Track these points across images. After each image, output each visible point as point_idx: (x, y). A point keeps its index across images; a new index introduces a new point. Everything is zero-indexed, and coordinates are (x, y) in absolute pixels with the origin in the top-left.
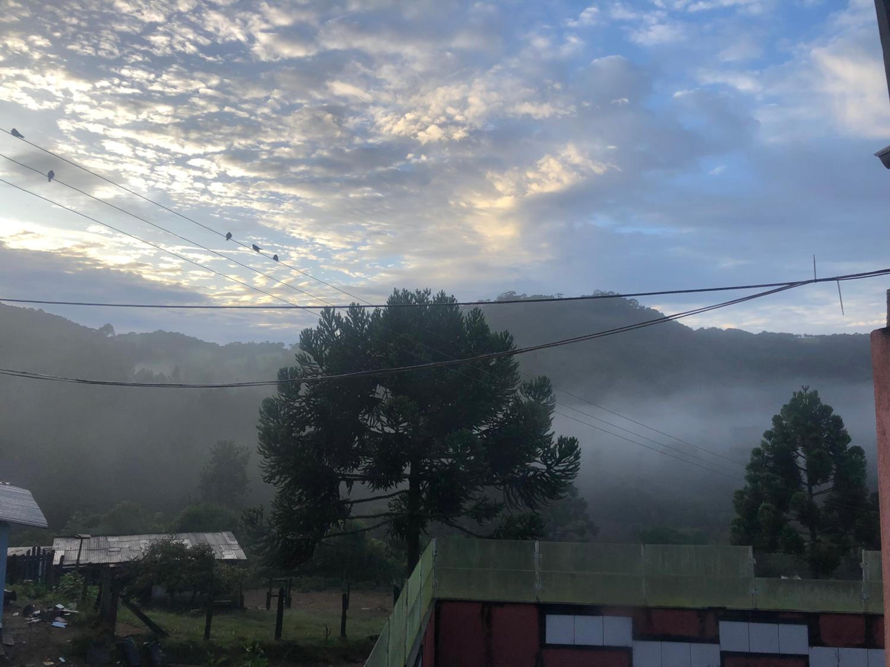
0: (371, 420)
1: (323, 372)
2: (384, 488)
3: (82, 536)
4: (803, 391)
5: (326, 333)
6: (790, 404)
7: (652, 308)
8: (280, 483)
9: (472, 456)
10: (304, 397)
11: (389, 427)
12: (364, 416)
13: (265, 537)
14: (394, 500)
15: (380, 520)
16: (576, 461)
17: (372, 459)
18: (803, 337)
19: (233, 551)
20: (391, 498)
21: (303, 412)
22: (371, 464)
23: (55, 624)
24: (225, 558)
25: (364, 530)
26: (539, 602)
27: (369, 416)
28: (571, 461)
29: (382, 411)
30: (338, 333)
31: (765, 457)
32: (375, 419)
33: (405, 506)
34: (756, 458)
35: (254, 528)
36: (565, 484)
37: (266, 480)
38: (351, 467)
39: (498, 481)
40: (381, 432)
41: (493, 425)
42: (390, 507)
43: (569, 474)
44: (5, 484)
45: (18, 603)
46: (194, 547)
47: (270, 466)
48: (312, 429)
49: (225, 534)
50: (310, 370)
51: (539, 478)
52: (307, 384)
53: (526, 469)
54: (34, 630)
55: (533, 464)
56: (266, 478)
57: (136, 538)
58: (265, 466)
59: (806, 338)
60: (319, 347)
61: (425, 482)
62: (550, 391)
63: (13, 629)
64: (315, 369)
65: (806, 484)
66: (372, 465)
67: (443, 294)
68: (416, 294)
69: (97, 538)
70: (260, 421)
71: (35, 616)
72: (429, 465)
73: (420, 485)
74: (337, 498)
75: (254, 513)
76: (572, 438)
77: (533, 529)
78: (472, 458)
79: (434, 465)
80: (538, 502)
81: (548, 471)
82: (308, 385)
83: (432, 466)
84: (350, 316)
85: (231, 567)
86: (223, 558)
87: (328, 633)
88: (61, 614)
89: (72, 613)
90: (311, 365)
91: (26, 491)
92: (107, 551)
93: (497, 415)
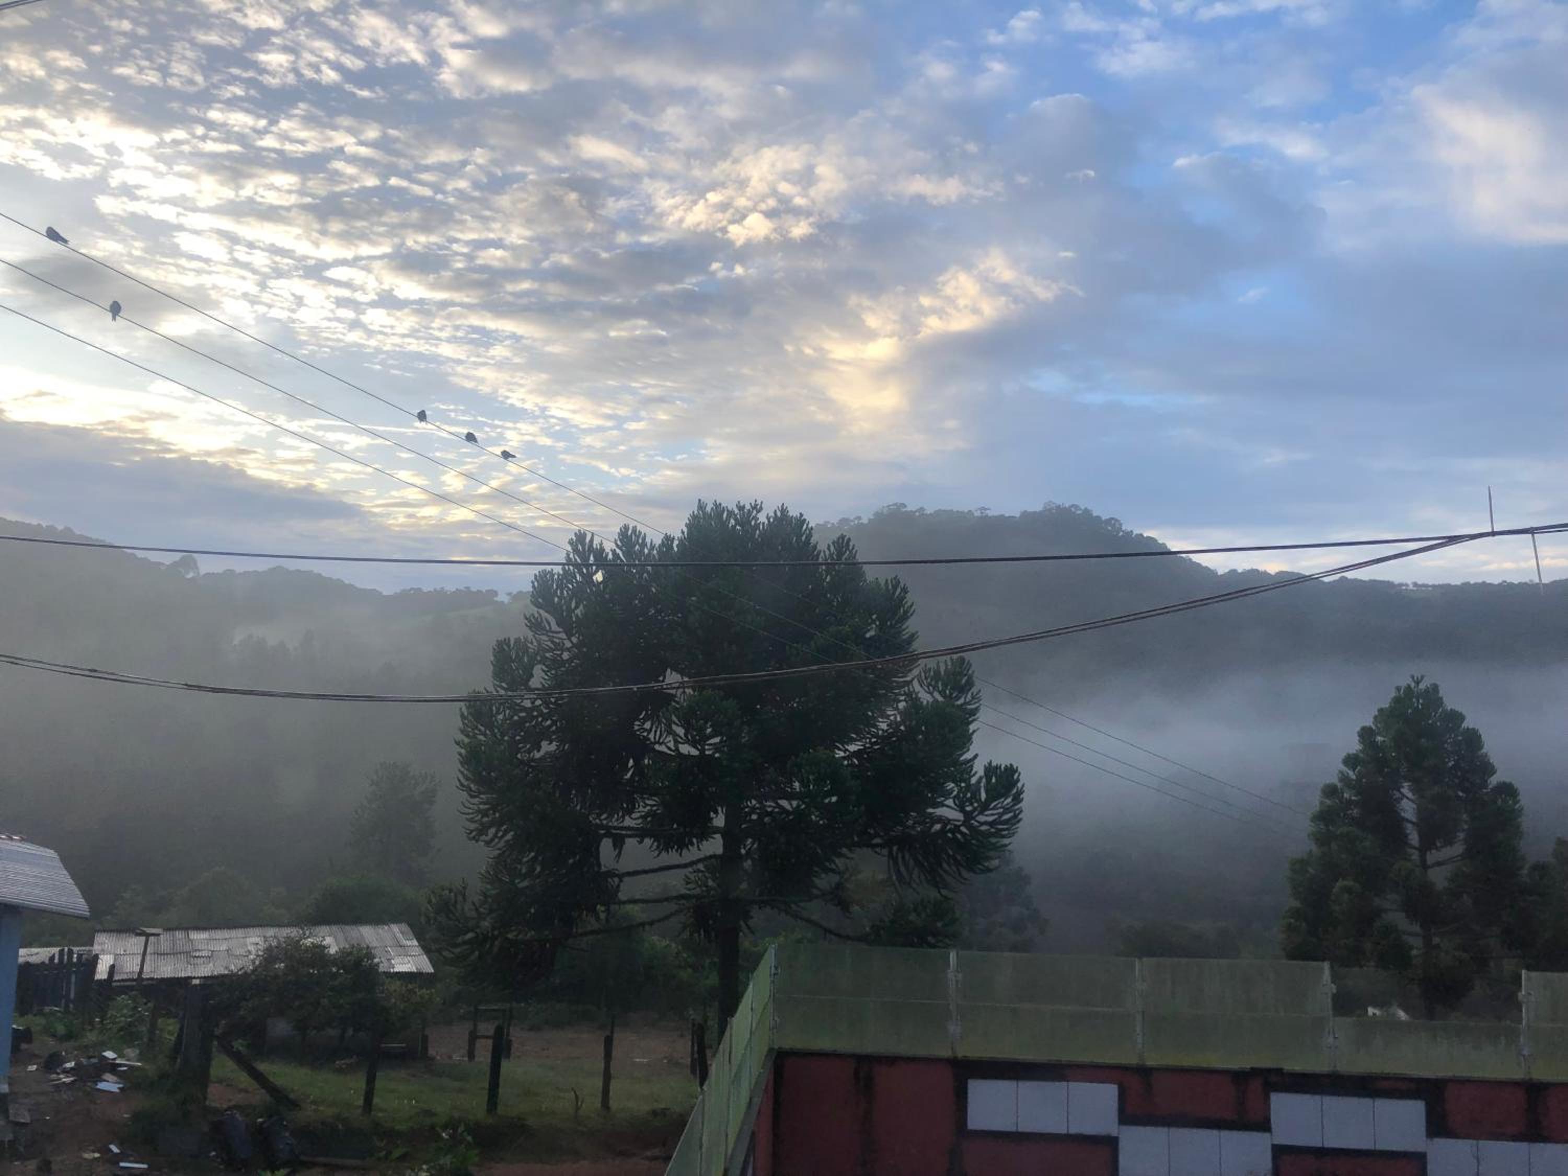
0: (656, 732)
1: (571, 647)
2: (677, 851)
3: (149, 930)
4: (1413, 685)
5: (578, 579)
6: (1390, 706)
7: (1145, 535)
8: (496, 840)
9: (833, 796)
10: (538, 689)
11: (689, 744)
12: (644, 724)
13: (470, 935)
14: (695, 872)
15: (673, 906)
16: (1016, 807)
17: (656, 799)
18: (1411, 587)
19: (409, 958)
20: (690, 869)
21: (537, 717)
22: (655, 808)
23: (102, 1086)
24: (396, 970)
25: (643, 924)
26: (956, 1058)
27: (652, 725)
28: (1008, 806)
29: (675, 716)
30: (599, 577)
31: (1344, 801)
32: (663, 729)
33: (714, 881)
34: (1328, 802)
35: (450, 919)
36: (996, 847)
37: (472, 835)
38: (620, 814)
39: (877, 841)
40: (673, 753)
41: (870, 742)
42: (687, 883)
43: (1004, 830)
44: (12, 839)
45: (35, 1047)
46: (342, 951)
47: (479, 811)
48: (553, 747)
49: (395, 928)
50: (549, 643)
51: (950, 835)
52: (544, 668)
53: (928, 820)
54: (65, 1097)
55: (940, 811)
56: (472, 831)
57: (239, 933)
58: (471, 811)
59: (1415, 588)
60: (565, 602)
61: (750, 840)
62: (970, 683)
63: (27, 1095)
64: (557, 641)
65: (1415, 848)
66: (655, 811)
67: (784, 510)
68: (736, 511)
69: (171, 932)
70: (462, 732)
71: (67, 1072)
72: (758, 811)
73: (742, 846)
74: (596, 869)
75: (450, 893)
76: (1009, 766)
77: (939, 924)
78: (834, 799)
79: (767, 811)
80: (949, 879)
81: (966, 823)
82: (546, 669)
83: (764, 813)
84: (620, 548)
85: (406, 987)
86: (392, 970)
87: (579, 1103)
88: (113, 1068)
89: (130, 1067)
90: (551, 634)
91: (48, 851)
92: (190, 955)
93: (878, 724)
